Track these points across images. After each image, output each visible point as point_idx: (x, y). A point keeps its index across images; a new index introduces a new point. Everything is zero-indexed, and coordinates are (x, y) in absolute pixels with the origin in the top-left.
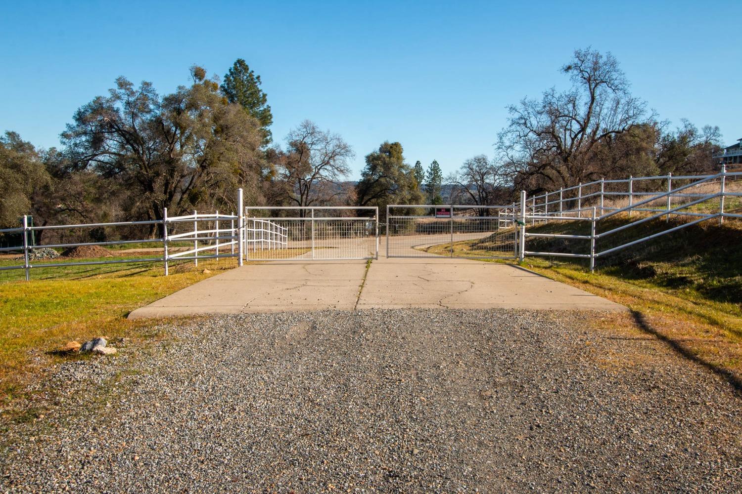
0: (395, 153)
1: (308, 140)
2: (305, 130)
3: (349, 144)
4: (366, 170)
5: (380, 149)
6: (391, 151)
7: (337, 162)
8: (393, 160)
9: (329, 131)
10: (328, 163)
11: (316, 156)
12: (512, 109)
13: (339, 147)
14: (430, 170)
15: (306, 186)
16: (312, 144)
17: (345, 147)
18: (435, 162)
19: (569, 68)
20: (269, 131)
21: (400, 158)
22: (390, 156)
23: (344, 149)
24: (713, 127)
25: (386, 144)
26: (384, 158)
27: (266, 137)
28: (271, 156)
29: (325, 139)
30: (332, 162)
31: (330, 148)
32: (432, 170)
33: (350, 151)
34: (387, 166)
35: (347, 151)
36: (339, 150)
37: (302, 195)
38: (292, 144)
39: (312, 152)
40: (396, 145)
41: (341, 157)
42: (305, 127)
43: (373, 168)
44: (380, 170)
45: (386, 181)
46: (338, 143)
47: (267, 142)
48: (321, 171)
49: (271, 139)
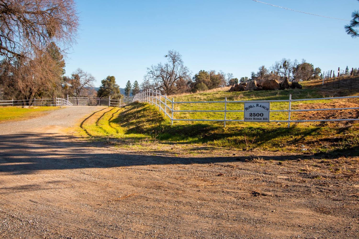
0: (112, 80)
1: (79, 75)
2: (78, 71)
3: (94, 77)
4: (101, 86)
5: (107, 78)
6: (111, 79)
7: (90, 83)
8: (112, 83)
9: (87, 72)
10: (86, 83)
11: (82, 81)
12: (148, 69)
13: (91, 78)
14: (134, 85)
15: (79, 91)
16: (81, 76)
17: (93, 78)
18: (136, 81)
19: (167, 56)
20: (64, 69)
21: (114, 82)
22: (110, 81)
23: (92, 79)
24: (231, 73)
25: (109, 77)
26: (108, 82)
27: (63, 72)
28: (65, 79)
29: (86, 75)
30: (88, 83)
31: (88, 78)
32: (135, 84)
33: (95, 79)
34: (109, 85)
35: (94, 79)
36: (90, 79)
37: (77, 94)
38: (73, 75)
39: (81, 79)
40: (113, 77)
41: (92, 81)
42: (78, 70)
43: (104, 85)
44: (106, 86)
45: (108, 90)
46: (90, 76)
47: (64, 73)
48: (84, 86)
49: (65, 72)
